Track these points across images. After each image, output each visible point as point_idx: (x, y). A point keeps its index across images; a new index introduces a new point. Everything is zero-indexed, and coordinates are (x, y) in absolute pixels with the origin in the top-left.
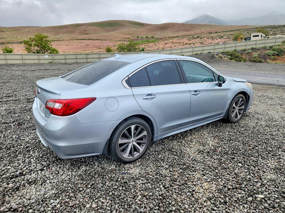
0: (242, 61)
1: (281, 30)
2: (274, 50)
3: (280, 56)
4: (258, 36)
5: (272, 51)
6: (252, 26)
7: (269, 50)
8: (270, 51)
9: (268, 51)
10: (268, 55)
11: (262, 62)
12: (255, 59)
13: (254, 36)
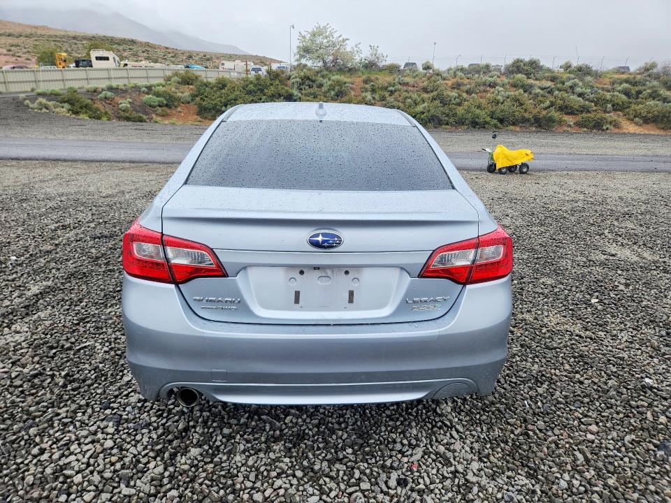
0: (105, 119)
1: (130, 49)
2: (158, 95)
3: (173, 107)
4: (107, 59)
5: (154, 97)
6: (60, 30)
7: (148, 94)
8: (150, 96)
9: (147, 96)
10: (150, 106)
11: (145, 122)
12: (127, 115)
13: (98, 58)
